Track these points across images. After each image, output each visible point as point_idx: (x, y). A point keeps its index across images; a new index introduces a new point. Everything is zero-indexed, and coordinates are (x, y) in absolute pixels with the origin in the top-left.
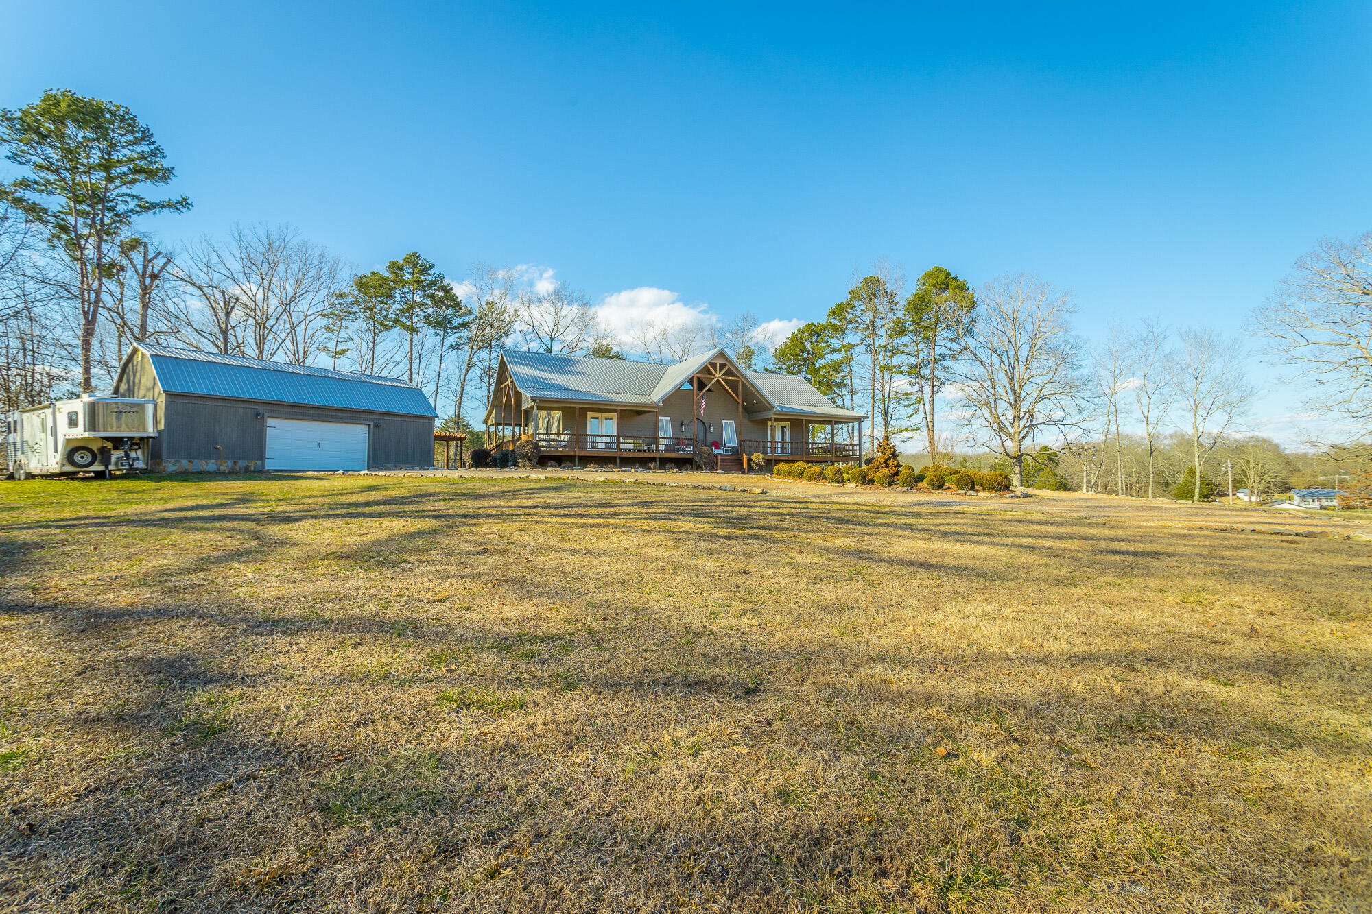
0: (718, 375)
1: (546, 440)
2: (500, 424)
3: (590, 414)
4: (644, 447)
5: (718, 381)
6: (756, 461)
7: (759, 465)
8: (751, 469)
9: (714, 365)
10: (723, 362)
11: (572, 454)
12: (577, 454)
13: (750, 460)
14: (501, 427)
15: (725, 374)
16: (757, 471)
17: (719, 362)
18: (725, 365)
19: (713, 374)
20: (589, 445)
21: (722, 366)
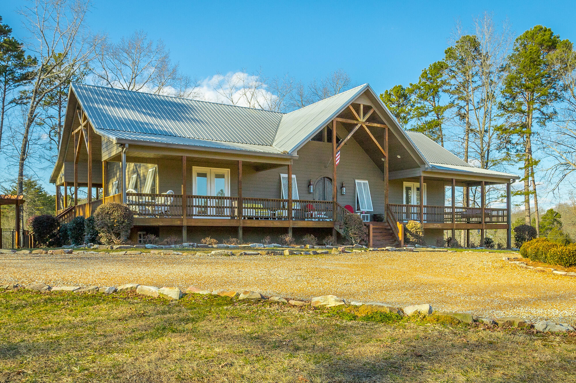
0: (362, 120)
1: (139, 204)
2: (71, 184)
3: (196, 169)
4: (267, 213)
5: (362, 126)
6: (413, 231)
7: (416, 236)
8: (407, 241)
9: (356, 107)
10: (368, 103)
11: (178, 223)
12: (185, 224)
13: (405, 230)
14: (73, 189)
15: (368, 120)
16: (413, 244)
17: (364, 102)
18: (369, 108)
19: (357, 120)
20: (195, 211)
21: (367, 109)
